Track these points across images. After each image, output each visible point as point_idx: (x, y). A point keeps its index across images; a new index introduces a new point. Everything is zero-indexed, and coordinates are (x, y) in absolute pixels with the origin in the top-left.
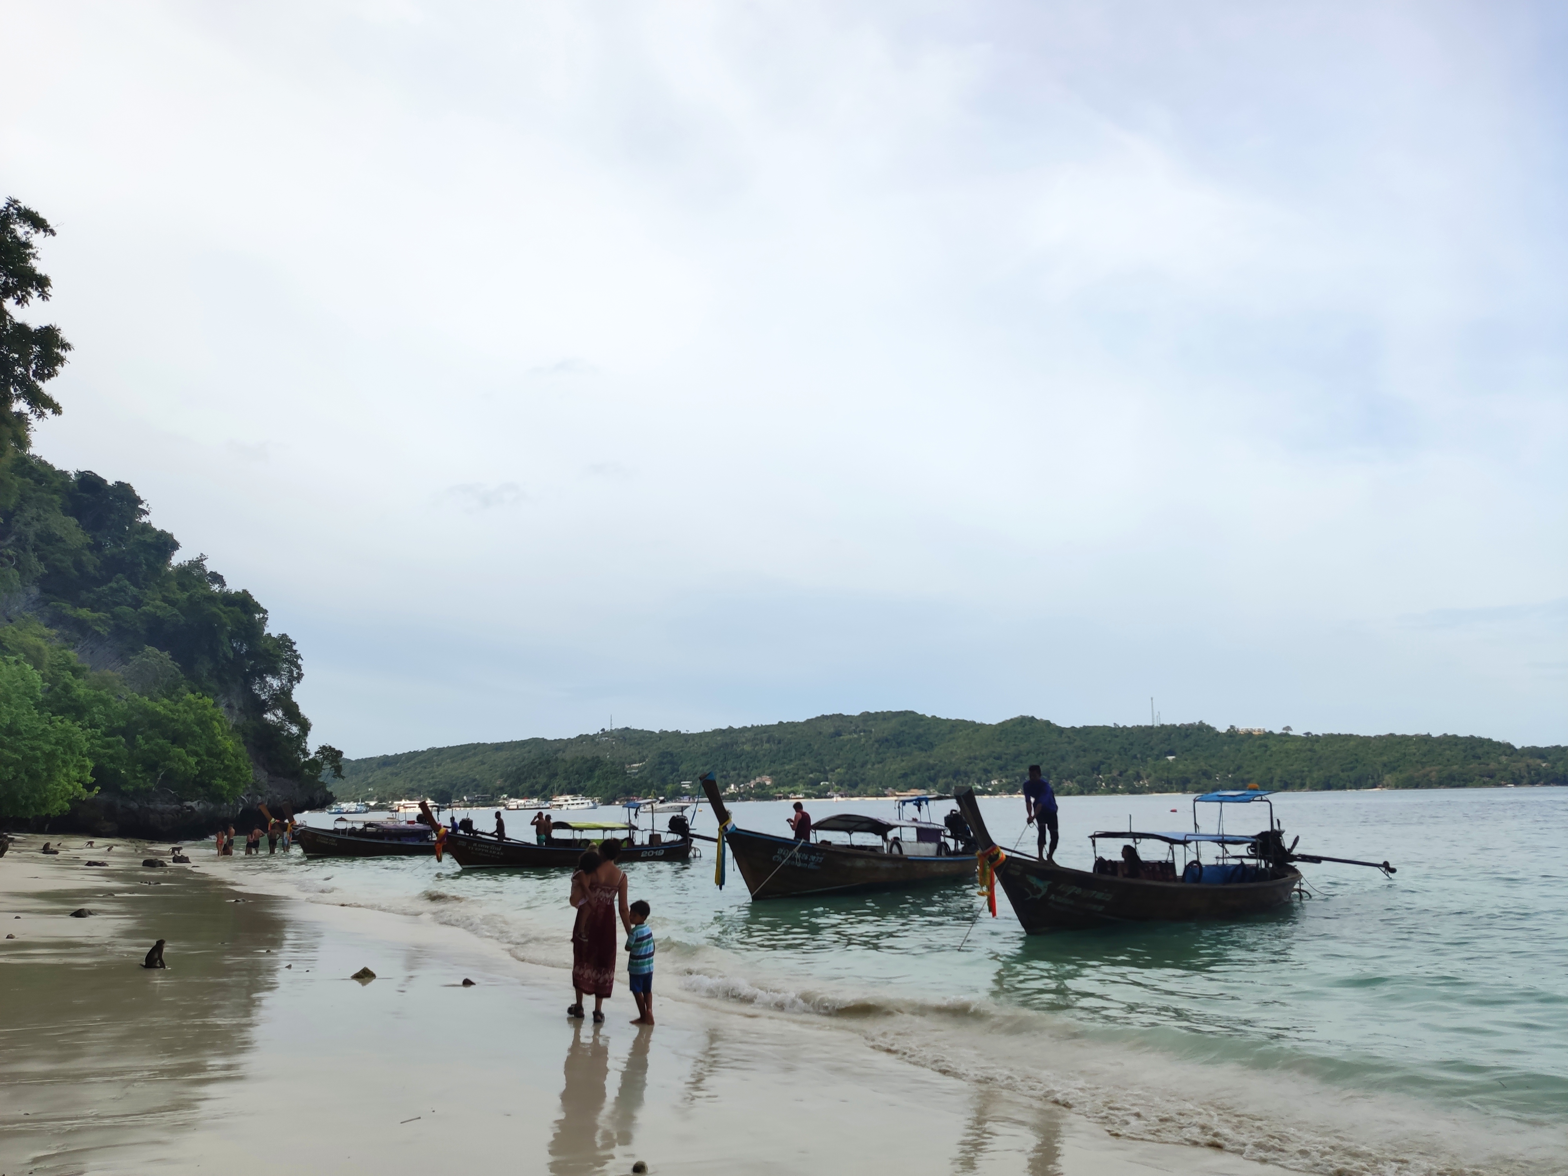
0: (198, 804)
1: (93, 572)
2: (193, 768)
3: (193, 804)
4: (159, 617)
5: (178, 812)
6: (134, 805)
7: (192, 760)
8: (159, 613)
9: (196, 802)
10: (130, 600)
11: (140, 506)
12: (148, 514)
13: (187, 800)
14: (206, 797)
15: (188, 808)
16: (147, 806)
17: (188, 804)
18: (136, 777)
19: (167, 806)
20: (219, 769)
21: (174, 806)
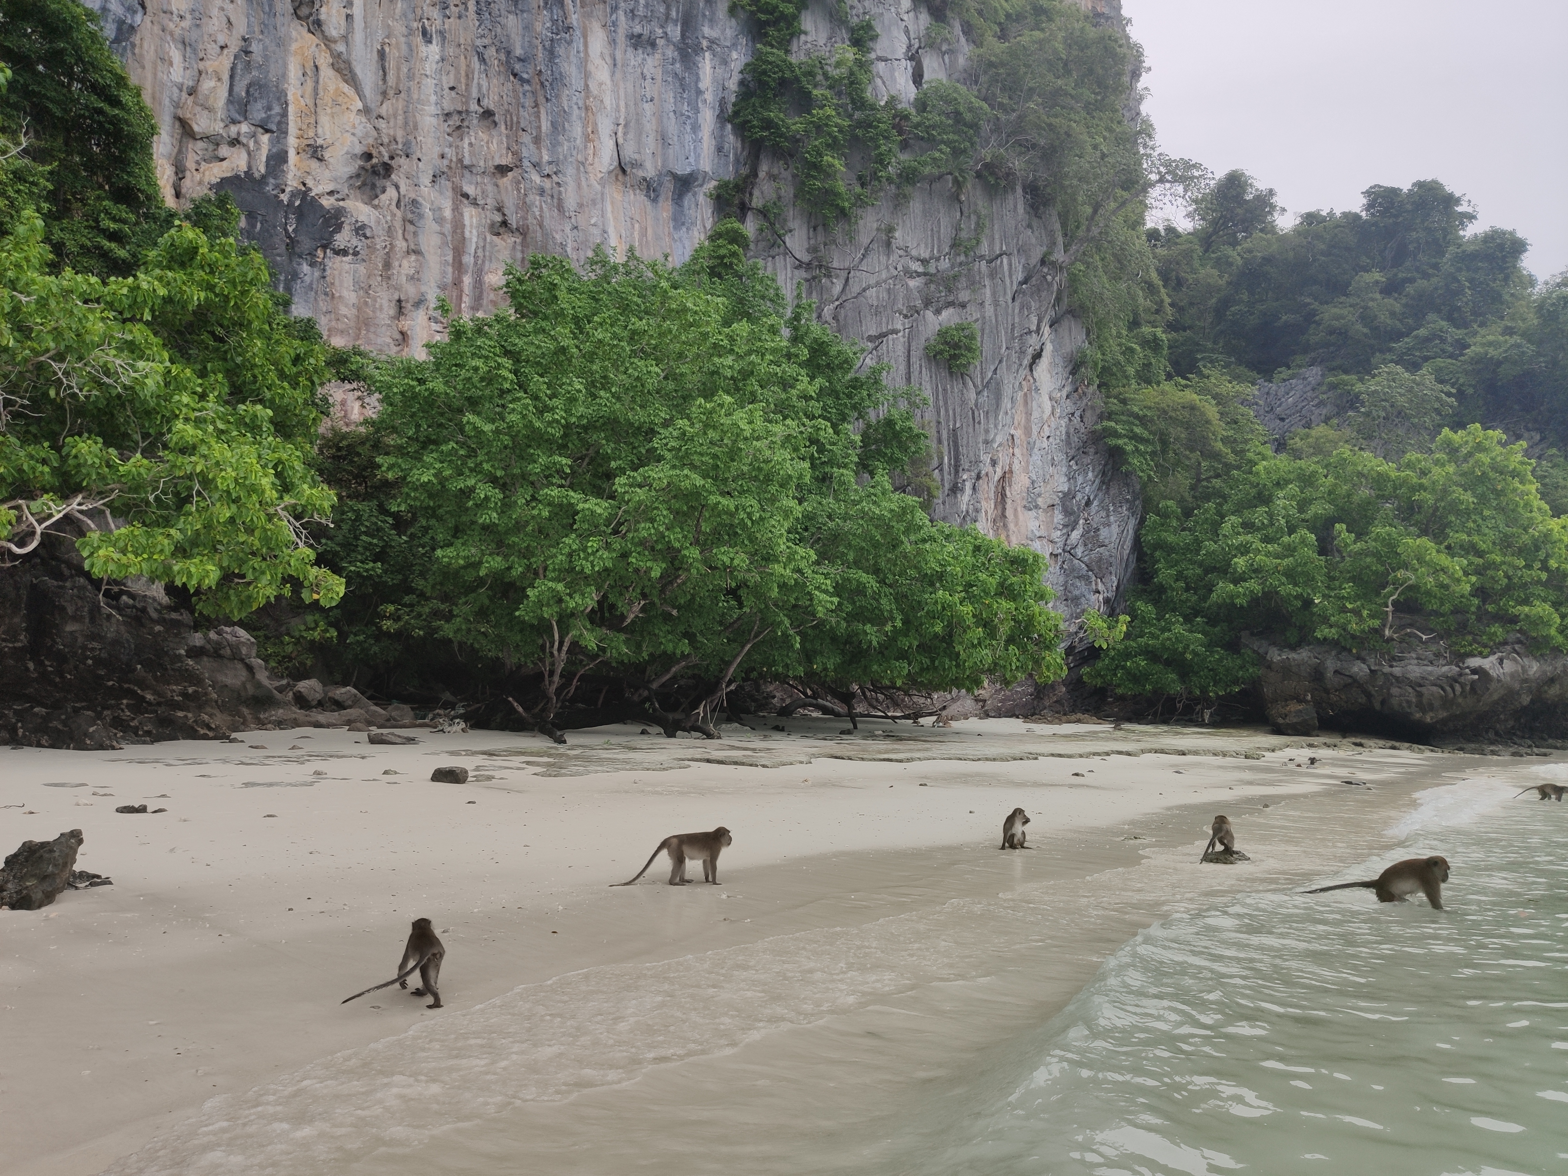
0: (1501, 661)
1: (1389, 321)
2: (1458, 580)
3: (1488, 663)
4: (1492, 358)
5: (1453, 680)
6: (1359, 669)
7: (1456, 565)
8: (1492, 352)
9: (1493, 658)
10: (1450, 349)
11: (1459, 209)
12: (1474, 217)
13: (1471, 655)
14: (1517, 647)
15: (1474, 671)
16: (1387, 669)
17: (1474, 662)
18: (1343, 610)
19: (1430, 668)
20: (1539, 582)
21: (1445, 669)
